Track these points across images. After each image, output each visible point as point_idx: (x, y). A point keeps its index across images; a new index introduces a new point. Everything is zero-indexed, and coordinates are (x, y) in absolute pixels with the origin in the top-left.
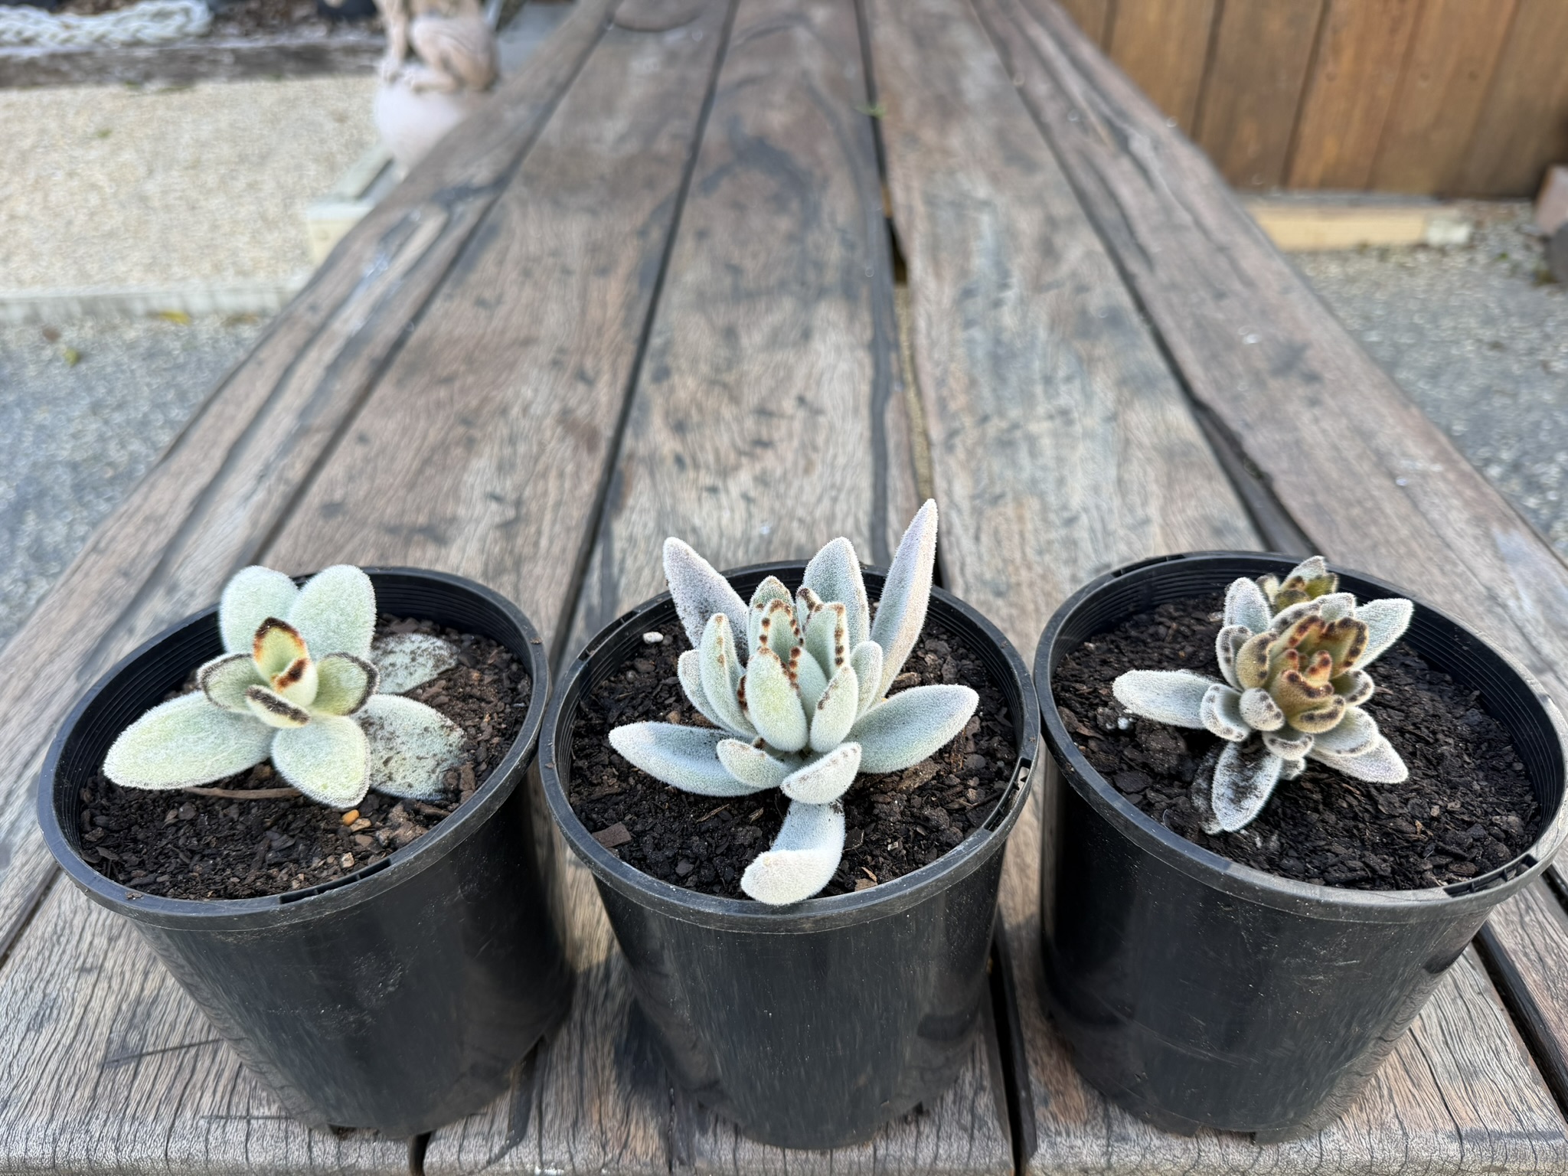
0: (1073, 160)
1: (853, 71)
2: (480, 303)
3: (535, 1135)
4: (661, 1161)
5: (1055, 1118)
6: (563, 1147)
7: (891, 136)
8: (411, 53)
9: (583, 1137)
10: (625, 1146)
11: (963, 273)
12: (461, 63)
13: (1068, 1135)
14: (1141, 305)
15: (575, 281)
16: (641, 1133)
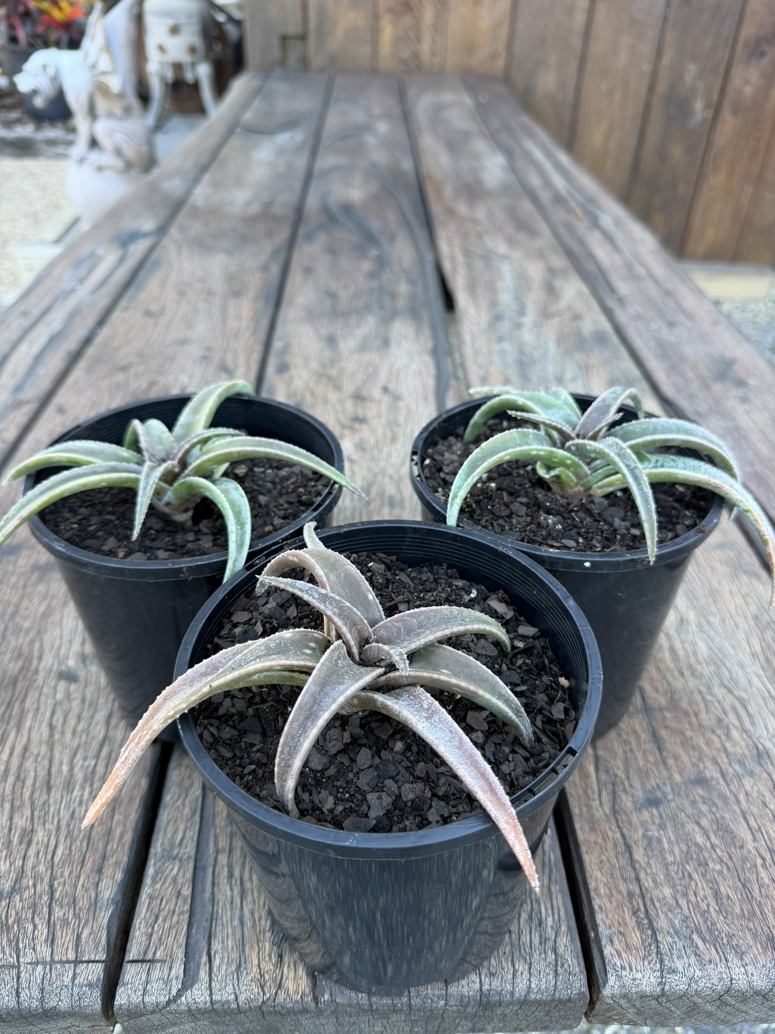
0: (562, 230)
1: (407, 165)
2: (148, 313)
3: (207, 979)
4: (309, 999)
5: (620, 956)
6: (230, 989)
7: (436, 209)
8: (94, 143)
9: (245, 979)
10: (280, 986)
11: (494, 304)
12: (130, 152)
13: (631, 969)
14: (619, 330)
15: (217, 300)
16: (292, 974)
